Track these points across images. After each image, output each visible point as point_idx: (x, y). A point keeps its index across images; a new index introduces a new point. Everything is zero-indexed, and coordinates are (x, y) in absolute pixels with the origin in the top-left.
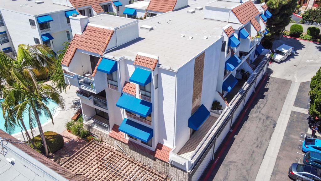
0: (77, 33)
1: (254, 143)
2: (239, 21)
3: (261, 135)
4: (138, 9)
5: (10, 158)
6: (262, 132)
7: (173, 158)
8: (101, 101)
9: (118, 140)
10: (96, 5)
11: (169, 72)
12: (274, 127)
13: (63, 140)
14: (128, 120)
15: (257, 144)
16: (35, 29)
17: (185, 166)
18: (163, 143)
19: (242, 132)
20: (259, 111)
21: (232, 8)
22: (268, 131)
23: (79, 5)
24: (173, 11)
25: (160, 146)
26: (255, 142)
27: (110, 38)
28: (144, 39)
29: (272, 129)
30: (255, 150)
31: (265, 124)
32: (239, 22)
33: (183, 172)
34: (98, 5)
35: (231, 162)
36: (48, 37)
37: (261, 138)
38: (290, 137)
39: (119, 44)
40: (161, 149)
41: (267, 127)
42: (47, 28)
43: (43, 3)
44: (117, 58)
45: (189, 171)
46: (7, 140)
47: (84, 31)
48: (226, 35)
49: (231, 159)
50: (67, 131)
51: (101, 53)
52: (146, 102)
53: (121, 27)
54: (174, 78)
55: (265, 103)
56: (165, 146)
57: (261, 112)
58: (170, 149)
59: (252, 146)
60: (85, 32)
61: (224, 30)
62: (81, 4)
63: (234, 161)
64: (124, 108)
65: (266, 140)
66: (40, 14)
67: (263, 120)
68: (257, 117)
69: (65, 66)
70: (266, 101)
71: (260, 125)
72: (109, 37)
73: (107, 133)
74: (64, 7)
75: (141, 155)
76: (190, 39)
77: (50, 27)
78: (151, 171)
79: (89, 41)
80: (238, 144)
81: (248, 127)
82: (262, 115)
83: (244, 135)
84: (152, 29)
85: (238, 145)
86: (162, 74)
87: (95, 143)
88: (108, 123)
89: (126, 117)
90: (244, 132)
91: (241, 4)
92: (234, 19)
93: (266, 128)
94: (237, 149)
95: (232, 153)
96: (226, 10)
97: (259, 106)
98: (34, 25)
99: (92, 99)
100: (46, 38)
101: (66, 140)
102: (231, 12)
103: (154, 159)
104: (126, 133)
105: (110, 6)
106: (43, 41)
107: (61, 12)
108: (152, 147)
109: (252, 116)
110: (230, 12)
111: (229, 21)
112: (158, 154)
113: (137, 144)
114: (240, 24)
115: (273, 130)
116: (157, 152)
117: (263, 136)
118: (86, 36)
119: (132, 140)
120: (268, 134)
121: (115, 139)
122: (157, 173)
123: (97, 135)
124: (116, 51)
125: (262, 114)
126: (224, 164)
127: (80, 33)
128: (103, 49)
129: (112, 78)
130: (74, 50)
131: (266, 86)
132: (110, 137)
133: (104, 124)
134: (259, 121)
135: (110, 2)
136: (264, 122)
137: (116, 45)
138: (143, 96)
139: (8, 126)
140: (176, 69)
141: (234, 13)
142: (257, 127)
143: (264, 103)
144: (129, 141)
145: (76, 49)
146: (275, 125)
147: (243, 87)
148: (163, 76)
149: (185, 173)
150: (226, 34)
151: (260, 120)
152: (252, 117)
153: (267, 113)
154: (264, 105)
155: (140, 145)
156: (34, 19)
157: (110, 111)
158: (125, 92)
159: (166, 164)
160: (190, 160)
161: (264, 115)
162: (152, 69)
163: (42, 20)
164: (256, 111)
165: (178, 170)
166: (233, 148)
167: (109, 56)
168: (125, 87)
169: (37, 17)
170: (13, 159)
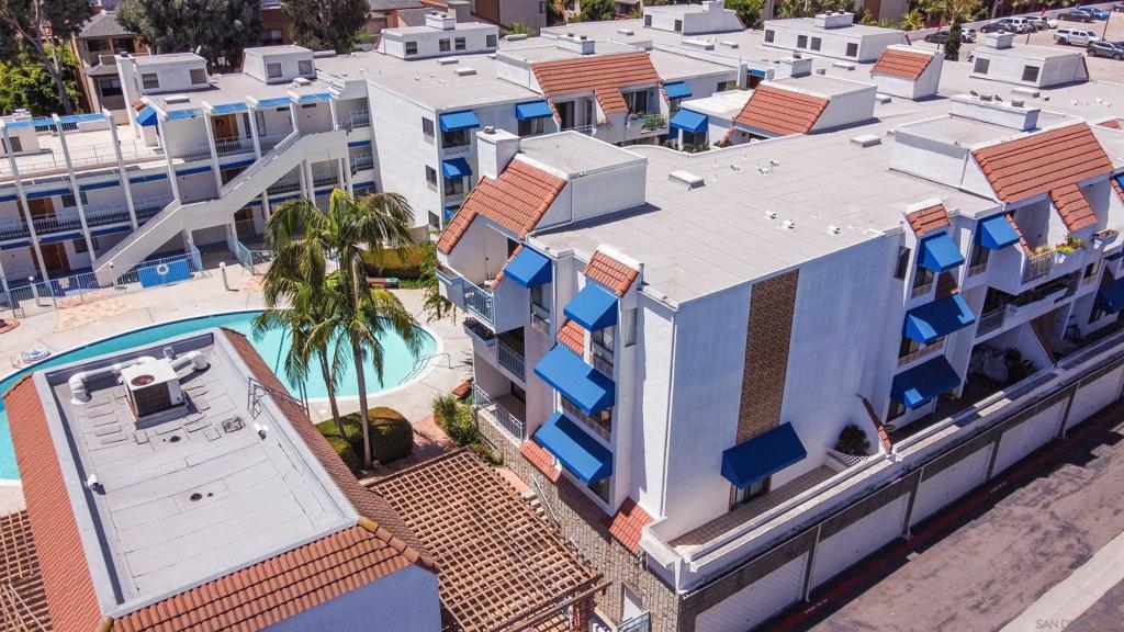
0: (487, 175)
1: (972, 594)
2: (992, 191)
3: (1010, 575)
4: (712, 117)
5: (261, 424)
6: (1020, 568)
7: (647, 543)
8: (514, 355)
9: (537, 468)
10: (608, 91)
11: (660, 309)
12: (1074, 566)
13: (412, 438)
14: (563, 417)
15: (980, 599)
16: (432, 143)
17: (672, 574)
18: (638, 500)
19: (945, 550)
20: (1045, 501)
21: (974, 148)
22: (1044, 571)
23: (559, 88)
24: (810, 132)
25: (628, 506)
26: (975, 591)
27: (553, 200)
28: (659, 209)
29: (1065, 568)
30: (963, 612)
31: (1042, 548)
32: (992, 195)
33: (667, 590)
34: (616, 90)
35: (860, 624)
36: (458, 168)
37: (1007, 585)
38: (1117, 610)
39: (577, 216)
40: (627, 514)
41: (1047, 560)
42: (463, 144)
43: (474, 73)
44: (553, 253)
45: (682, 592)
46: (266, 389)
47: (503, 172)
48: (912, 232)
49: (865, 616)
50: (432, 421)
51: (522, 233)
52: (602, 377)
53: (589, 172)
54: (671, 324)
55: (1085, 481)
56: (641, 508)
57: (1051, 508)
58: (650, 519)
59: (957, 599)
60: (506, 175)
61: (908, 213)
62: (566, 86)
63: (870, 623)
64: (558, 389)
65: (1020, 595)
66: (450, 106)
67: (1045, 534)
68: (1028, 517)
69: (441, 251)
70: (1093, 479)
71: (1023, 546)
72: (551, 196)
73: (516, 442)
74: (523, 90)
75: (582, 521)
76: (785, 227)
77: (469, 143)
78: (567, 552)
79: (507, 199)
80: (911, 582)
81: (974, 539)
82: (1047, 517)
83: (947, 560)
84: (700, 184)
85: (910, 585)
86: (645, 309)
87: (466, 456)
88: (522, 418)
89: (560, 409)
90: (953, 551)
91: (1027, 134)
92: (977, 182)
93: (1041, 559)
94: (901, 594)
95: (875, 601)
96: (954, 151)
97: (1052, 487)
98: (431, 133)
99: (495, 347)
100: (453, 171)
101: (417, 440)
102: (971, 160)
103: (609, 538)
104: (557, 456)
105: (652, 94)
106: (446, 179)
107: (505, 104)
108: (608, 502)
109: (1011, 511)
110: (967, 160)
111: (963, 187)
112: (620, 526)
113: (578, 489)
114: (996, 199)
115: (1065, 575)
116: (618, 521)
117: (1014, 581)
118: (503, 186)
119: (569, 475)
120: (1038, 579)
121: (533, 464)
122: (580, 562)
123: (496, 444)
124: (565, 233)
125: (1052, 513)
126: (830, 623)
127: (493, 176)
128: (529, 224)
129: (541, 300)
130: (469, 217)
131: (1118, 427)
132: (523, 456)
133: (514, 419)
134: (1026, 534)
135: (654, 85)
136: (1044, 540)
137: (569, 218)
138: (598, 360)
139: (292, 369)
140: (674, 303)
141: (979, 163)
142: (1009, 548)
143: (1081, 482)
144: (561, 476)
145: (476, 214)
146: (1081, 560)
147: (977, 405)
148: (649, 315)
149: (671, 595)
150: (912, 228)
151: (1032, 530)
152: (1007, 516)
153: (1073, 516)
154: (1077, 487)
155: (584, 494)
156: (433, 118)
157: (531, 386)
158: (562, 343)
159: (632, 558)
160: (688, 560)
161: (1058, 519)
162: (618, 292)
163: (451, 123)
164: (1033, 499)
165: (657, 582)
166: (888, 588)
167: (538, 243)
168: (564, 329)
169: (441, 115)
170: (266, 428)
